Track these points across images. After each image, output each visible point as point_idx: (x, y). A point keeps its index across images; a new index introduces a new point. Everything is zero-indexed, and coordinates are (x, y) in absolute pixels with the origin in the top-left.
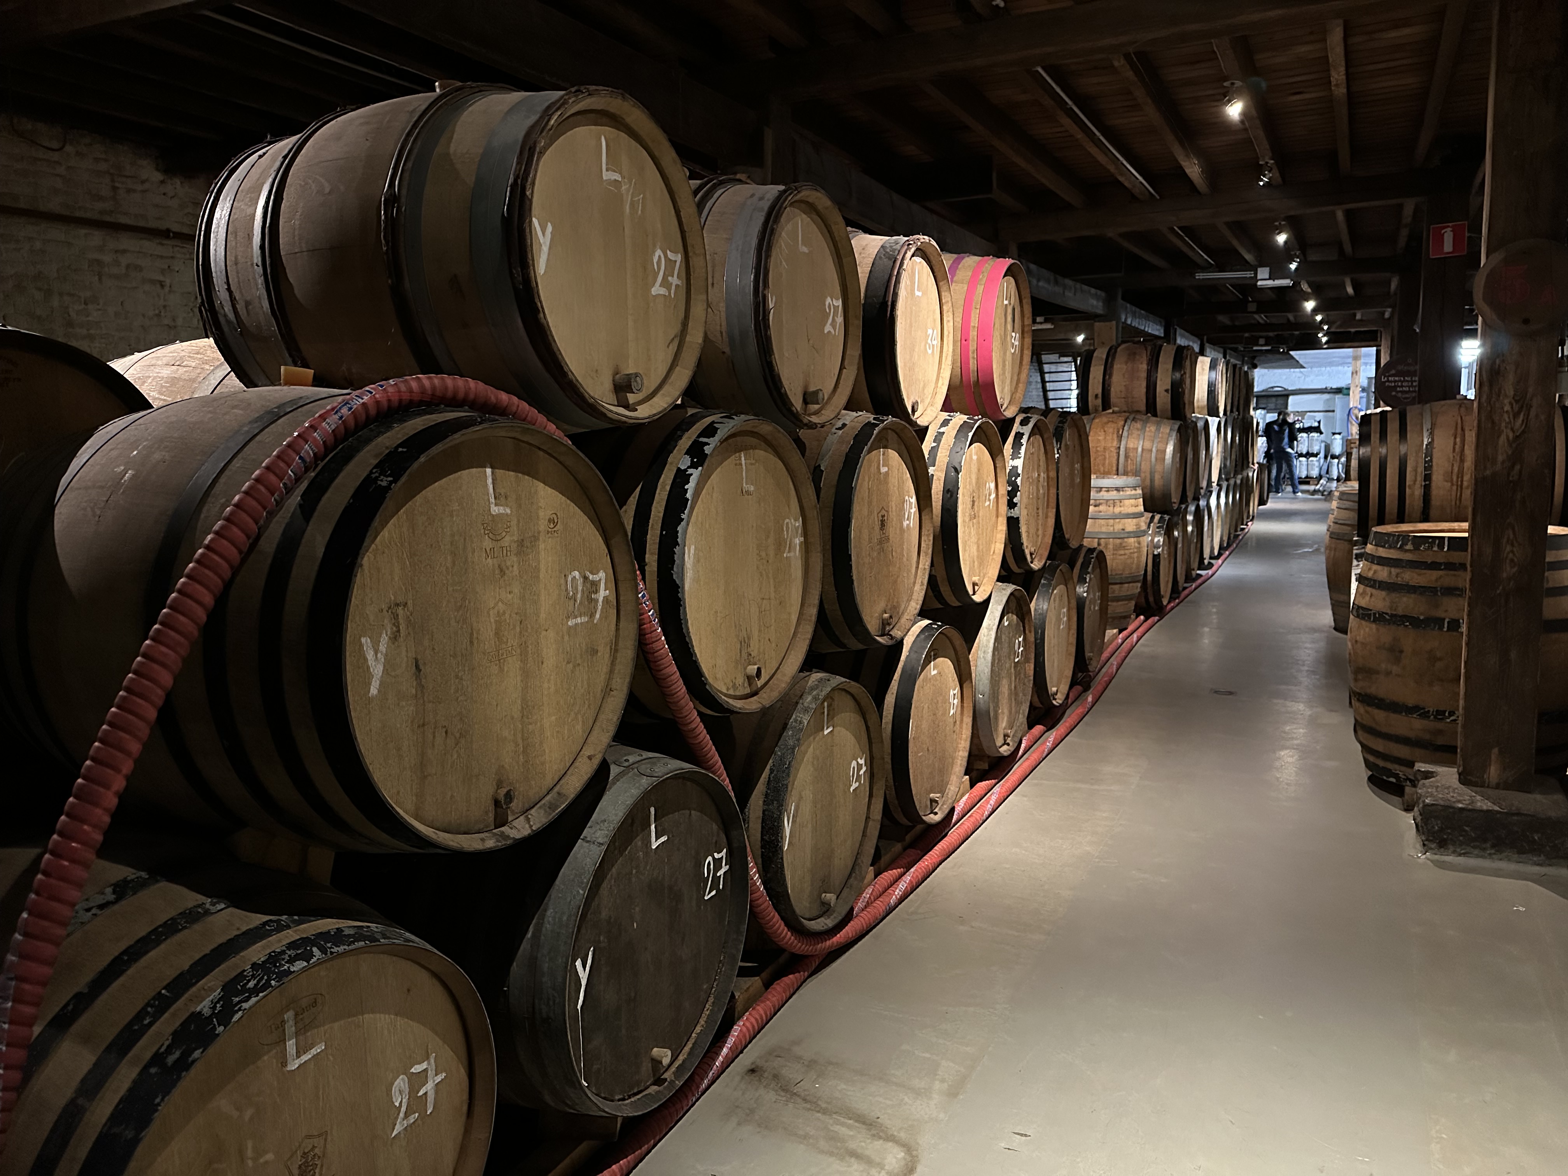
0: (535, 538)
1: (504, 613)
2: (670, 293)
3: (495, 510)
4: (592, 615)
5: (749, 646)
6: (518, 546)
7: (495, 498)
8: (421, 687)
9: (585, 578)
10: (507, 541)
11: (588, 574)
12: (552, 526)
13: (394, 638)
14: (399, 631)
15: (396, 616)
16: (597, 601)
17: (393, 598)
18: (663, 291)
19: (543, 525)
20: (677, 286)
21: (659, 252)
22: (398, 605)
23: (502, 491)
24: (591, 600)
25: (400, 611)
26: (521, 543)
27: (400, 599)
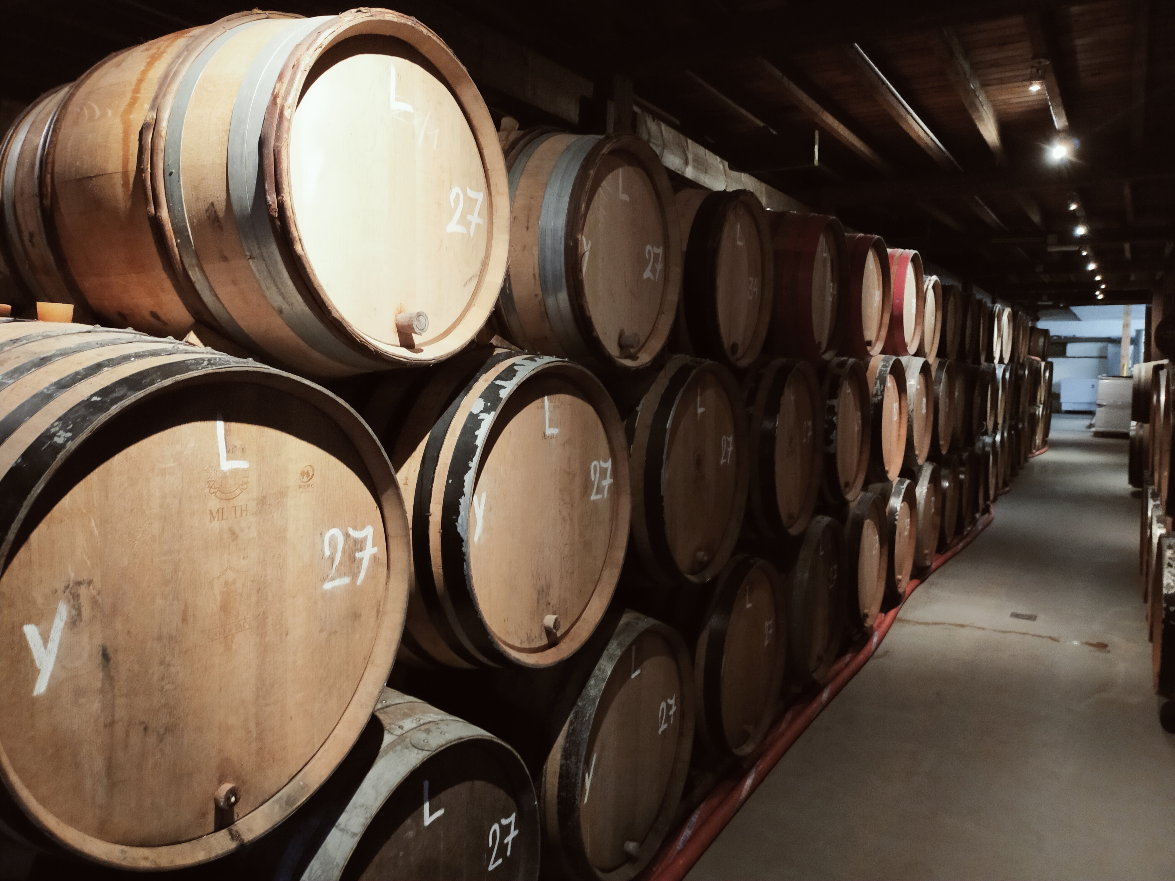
0: (282, 494)
1: (234, 582)
2: (469, 231)
3: (226, 465)
4: (355, 576)
5: (548, 594)
6: (258, 504)
7: (228, 451)
8: (109, 678)
9: (347, 536)
10: (242, 500)
11: (351, 532)
12: (305, 479)
13: (74, 623)
14: (79, 614)
15: (76, 597)
16: (361, 560)
17: (72, 575)
18: (461, 229)
19: (293, 479)
20: (478, 225)
21: (456, 190)
22: (79, 583)
23: (238, 443)
24: (353, 559)
25: (83, 591)
26: (262, 501)
27: (84, 576)
